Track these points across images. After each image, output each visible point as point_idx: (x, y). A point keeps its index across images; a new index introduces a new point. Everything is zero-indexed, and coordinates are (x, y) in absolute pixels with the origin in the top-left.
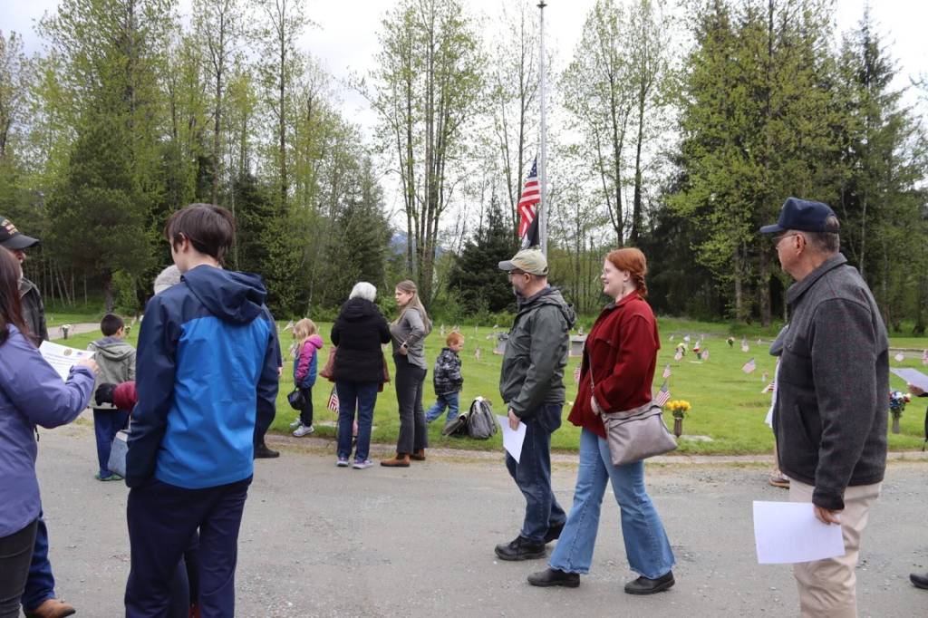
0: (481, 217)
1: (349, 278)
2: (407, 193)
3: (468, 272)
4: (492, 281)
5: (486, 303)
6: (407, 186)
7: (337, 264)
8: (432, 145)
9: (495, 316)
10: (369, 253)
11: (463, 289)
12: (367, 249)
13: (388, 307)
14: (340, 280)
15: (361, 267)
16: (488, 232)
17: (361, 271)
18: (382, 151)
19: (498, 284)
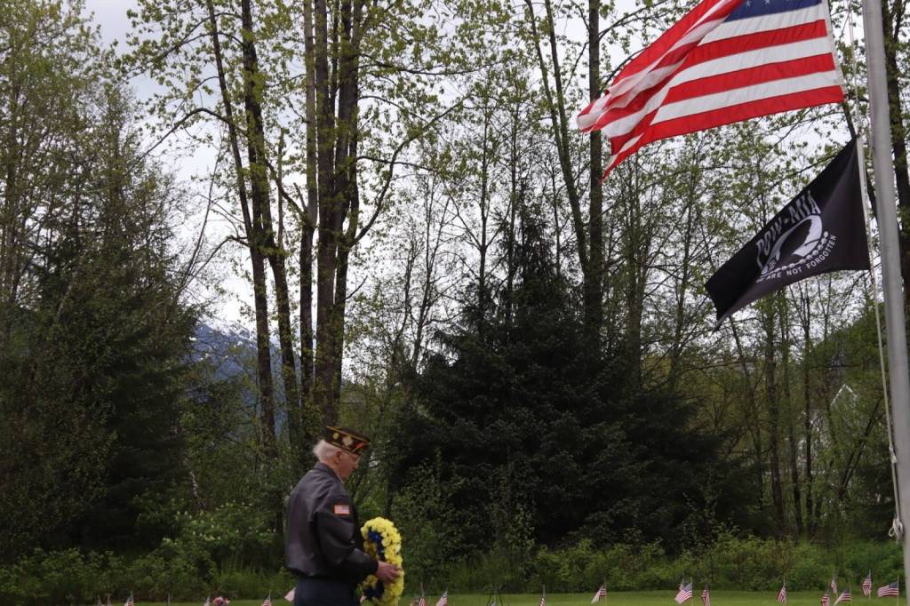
0: (483, 249)
1: (74, 460)
2: (248, 187)
3: (451, 420)
4: (531, 444)
5: (523, 516)
6: (246, 163)
7: (34, 415)
8: (321, 27)
9: (555, 558)
10: (137, 376)
11: (446, 477)
12: (129, 365)
13: (206, 546)
14: (48, 466)
15: (112, 423)
16: (506, 294)
17: (114, 436)
18: (159, 63)
19: (553, 452)
